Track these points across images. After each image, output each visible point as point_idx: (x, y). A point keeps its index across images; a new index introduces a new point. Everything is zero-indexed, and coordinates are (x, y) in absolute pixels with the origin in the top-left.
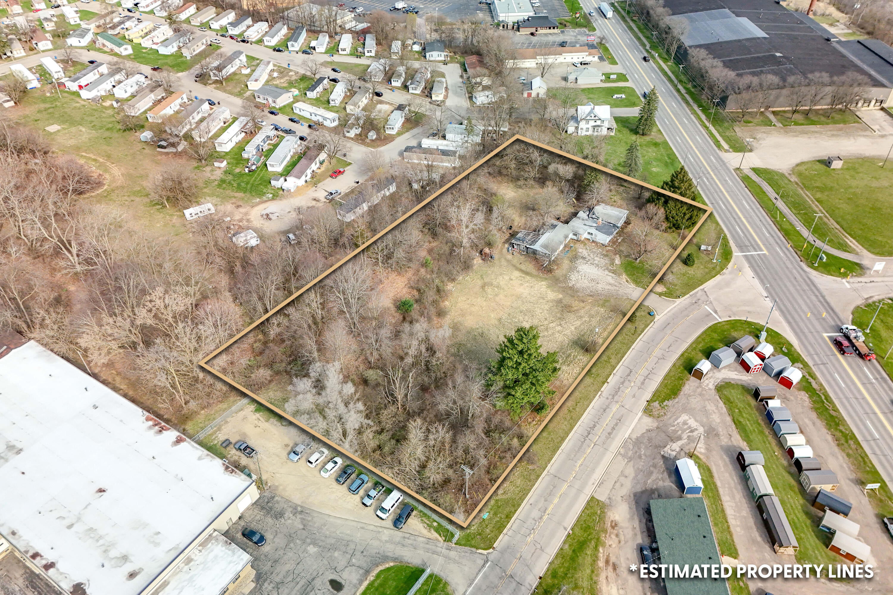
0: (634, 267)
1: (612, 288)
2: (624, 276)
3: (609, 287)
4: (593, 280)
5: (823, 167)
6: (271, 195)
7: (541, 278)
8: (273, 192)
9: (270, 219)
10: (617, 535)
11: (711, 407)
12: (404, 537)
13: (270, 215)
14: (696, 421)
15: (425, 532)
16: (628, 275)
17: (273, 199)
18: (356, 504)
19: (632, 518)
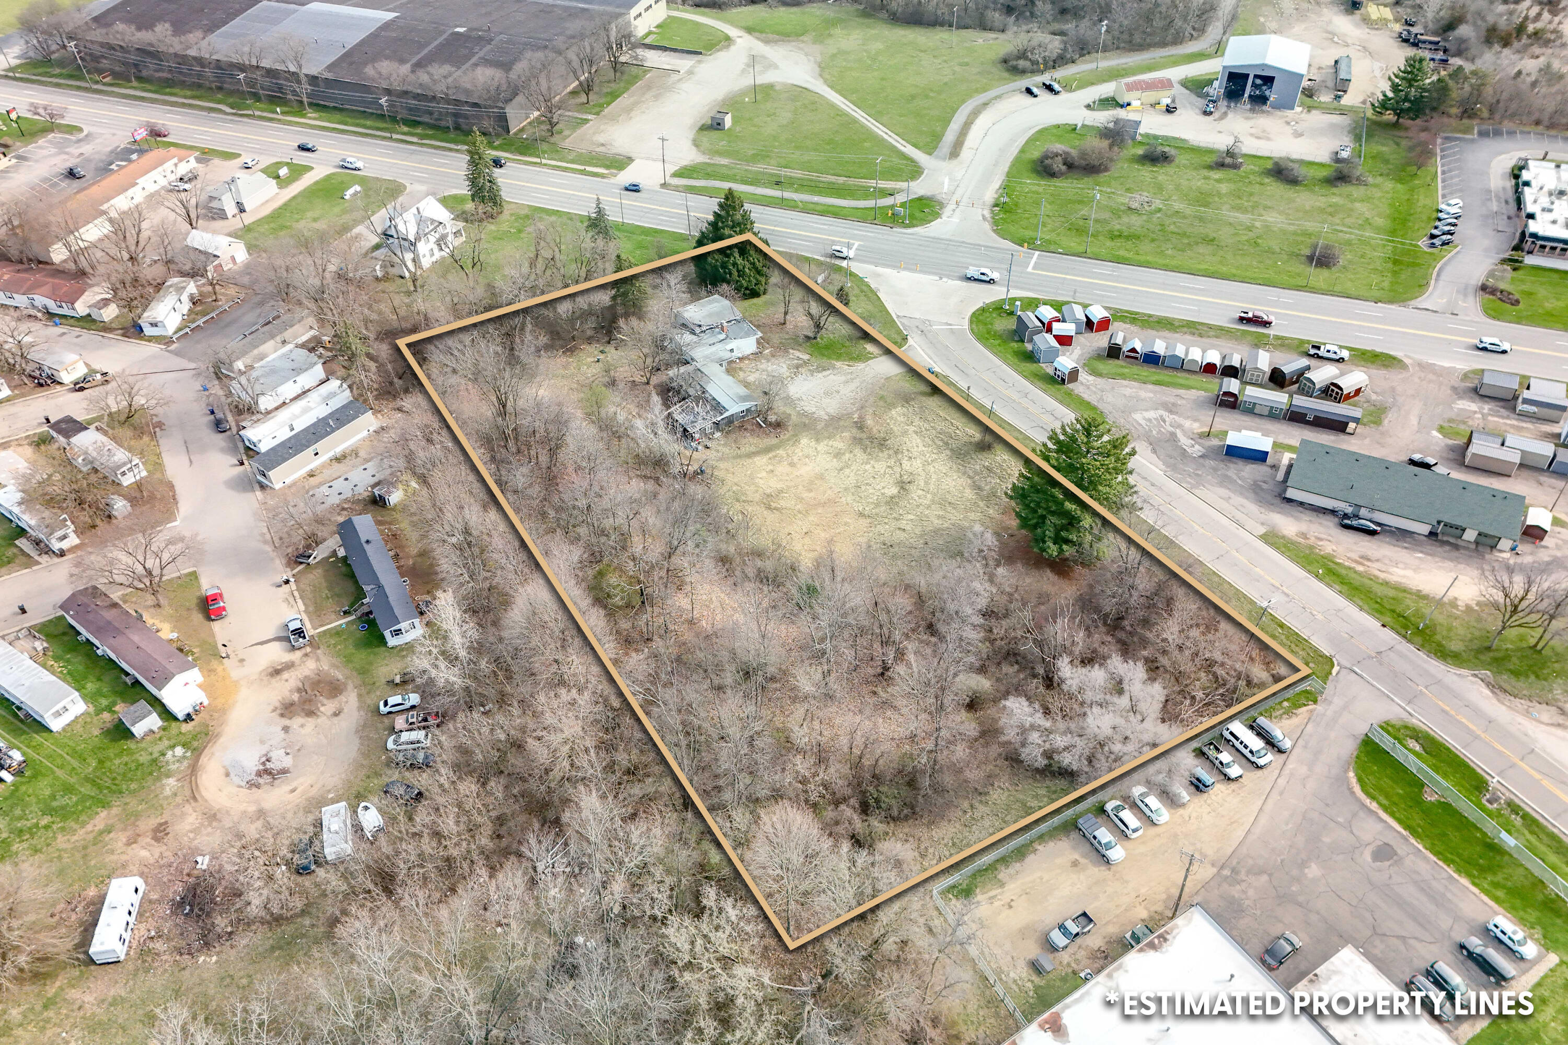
0: (827, 347)
1: (856, 383)
2: (838, 364)
3: (852, 386)
4: (827, 394)
5: (715, 134)
6: (179, 751)
7: (788, 440)
8: (166, 743)
9: (284, 771)
10: (1321, 539)
11: (1128, 392)
12: (1305, 747)
13: (269, 765)
14: (1146, 410)
15: (1295, 721)
16: (838, 359)
17: (198, 753)
18: (1230, 791)
19: (1297, 518)
